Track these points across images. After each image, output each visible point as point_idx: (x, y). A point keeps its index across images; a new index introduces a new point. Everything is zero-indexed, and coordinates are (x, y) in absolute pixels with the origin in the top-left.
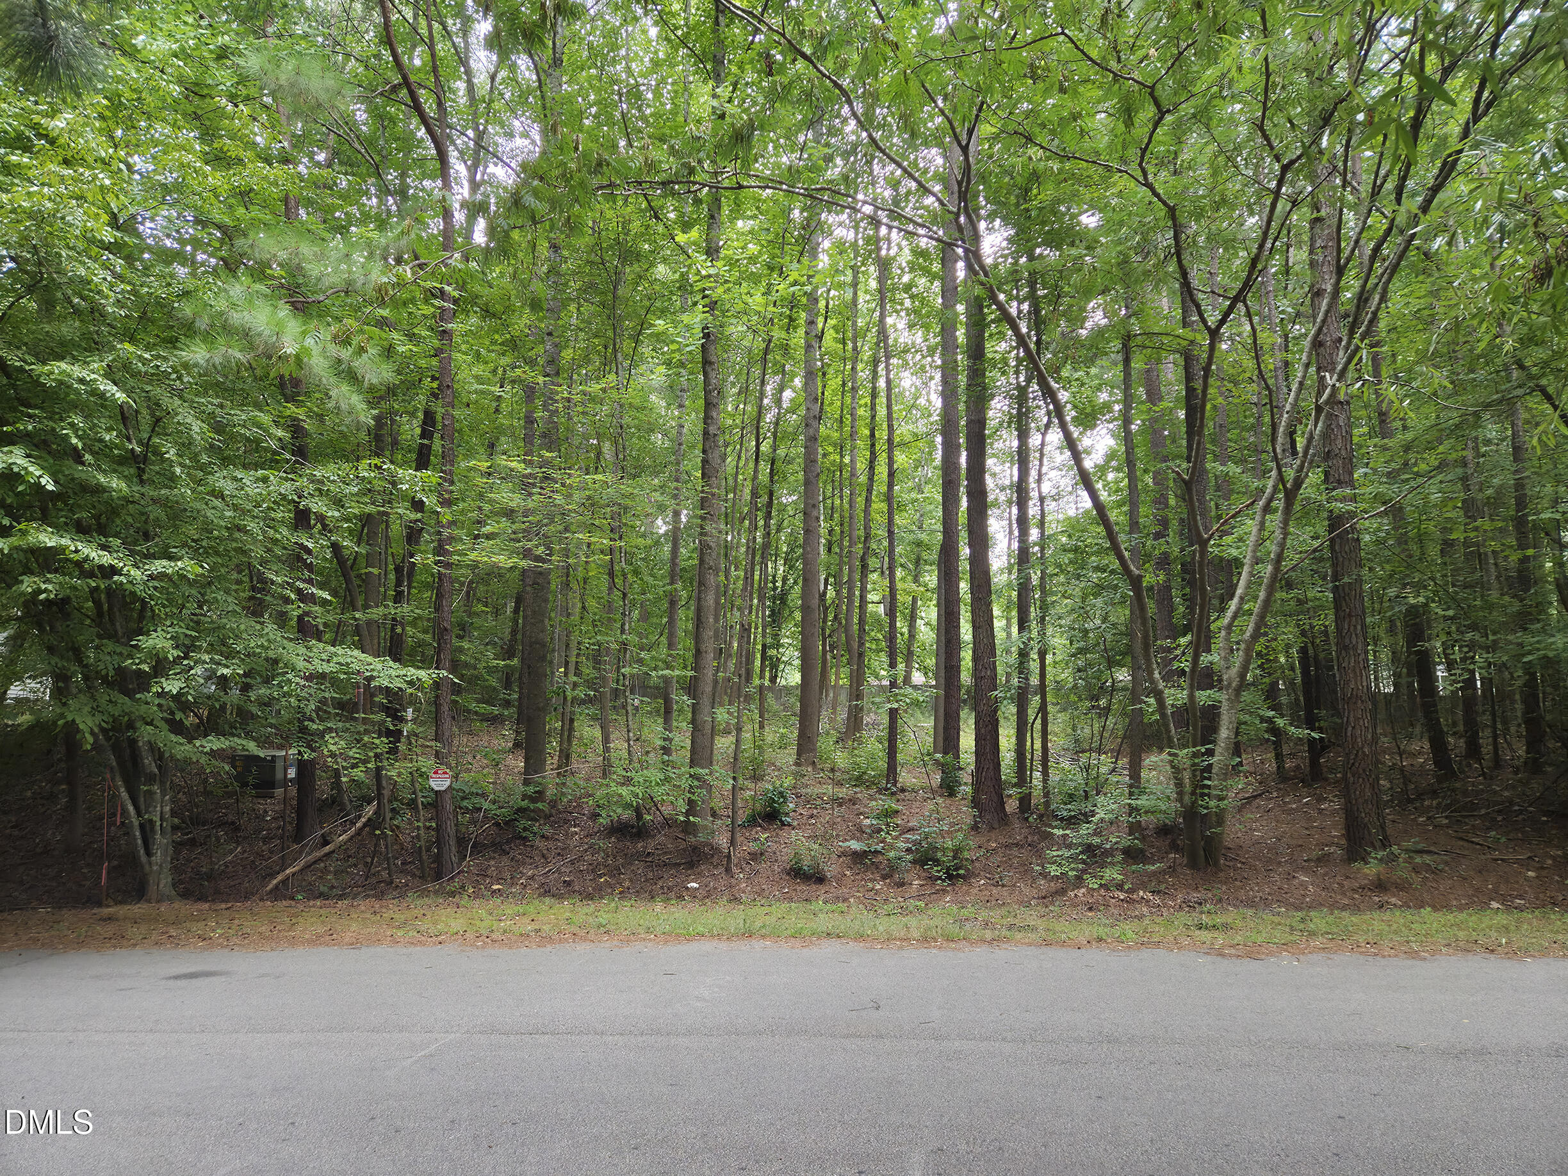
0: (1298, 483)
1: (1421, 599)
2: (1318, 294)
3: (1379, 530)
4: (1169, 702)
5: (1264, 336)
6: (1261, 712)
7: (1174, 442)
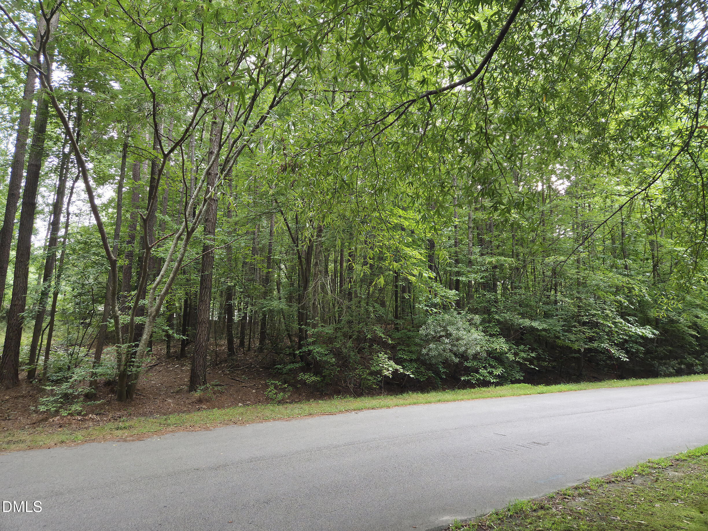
0: (193, 230)
1: (232, 284)
2: (211, 153)
3: (221, 254)
4: (121, 321)
5: (187, 164)
6: (163, 327)
7: (143, 200)
